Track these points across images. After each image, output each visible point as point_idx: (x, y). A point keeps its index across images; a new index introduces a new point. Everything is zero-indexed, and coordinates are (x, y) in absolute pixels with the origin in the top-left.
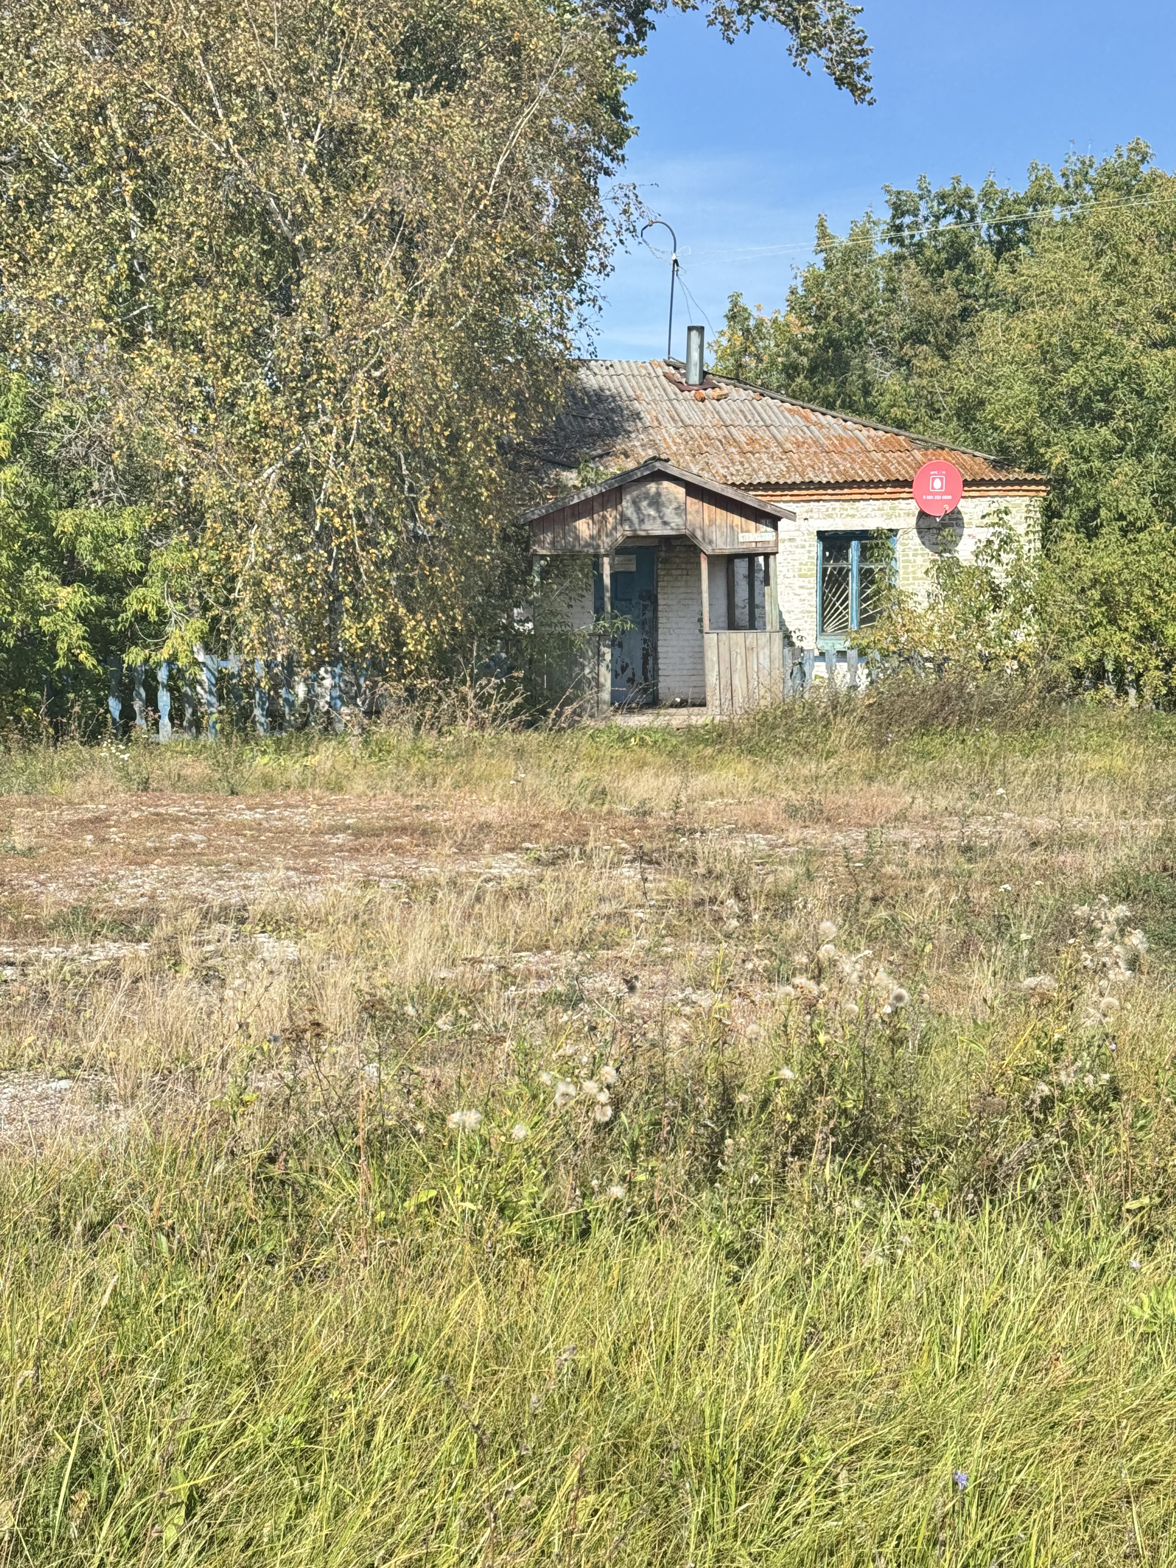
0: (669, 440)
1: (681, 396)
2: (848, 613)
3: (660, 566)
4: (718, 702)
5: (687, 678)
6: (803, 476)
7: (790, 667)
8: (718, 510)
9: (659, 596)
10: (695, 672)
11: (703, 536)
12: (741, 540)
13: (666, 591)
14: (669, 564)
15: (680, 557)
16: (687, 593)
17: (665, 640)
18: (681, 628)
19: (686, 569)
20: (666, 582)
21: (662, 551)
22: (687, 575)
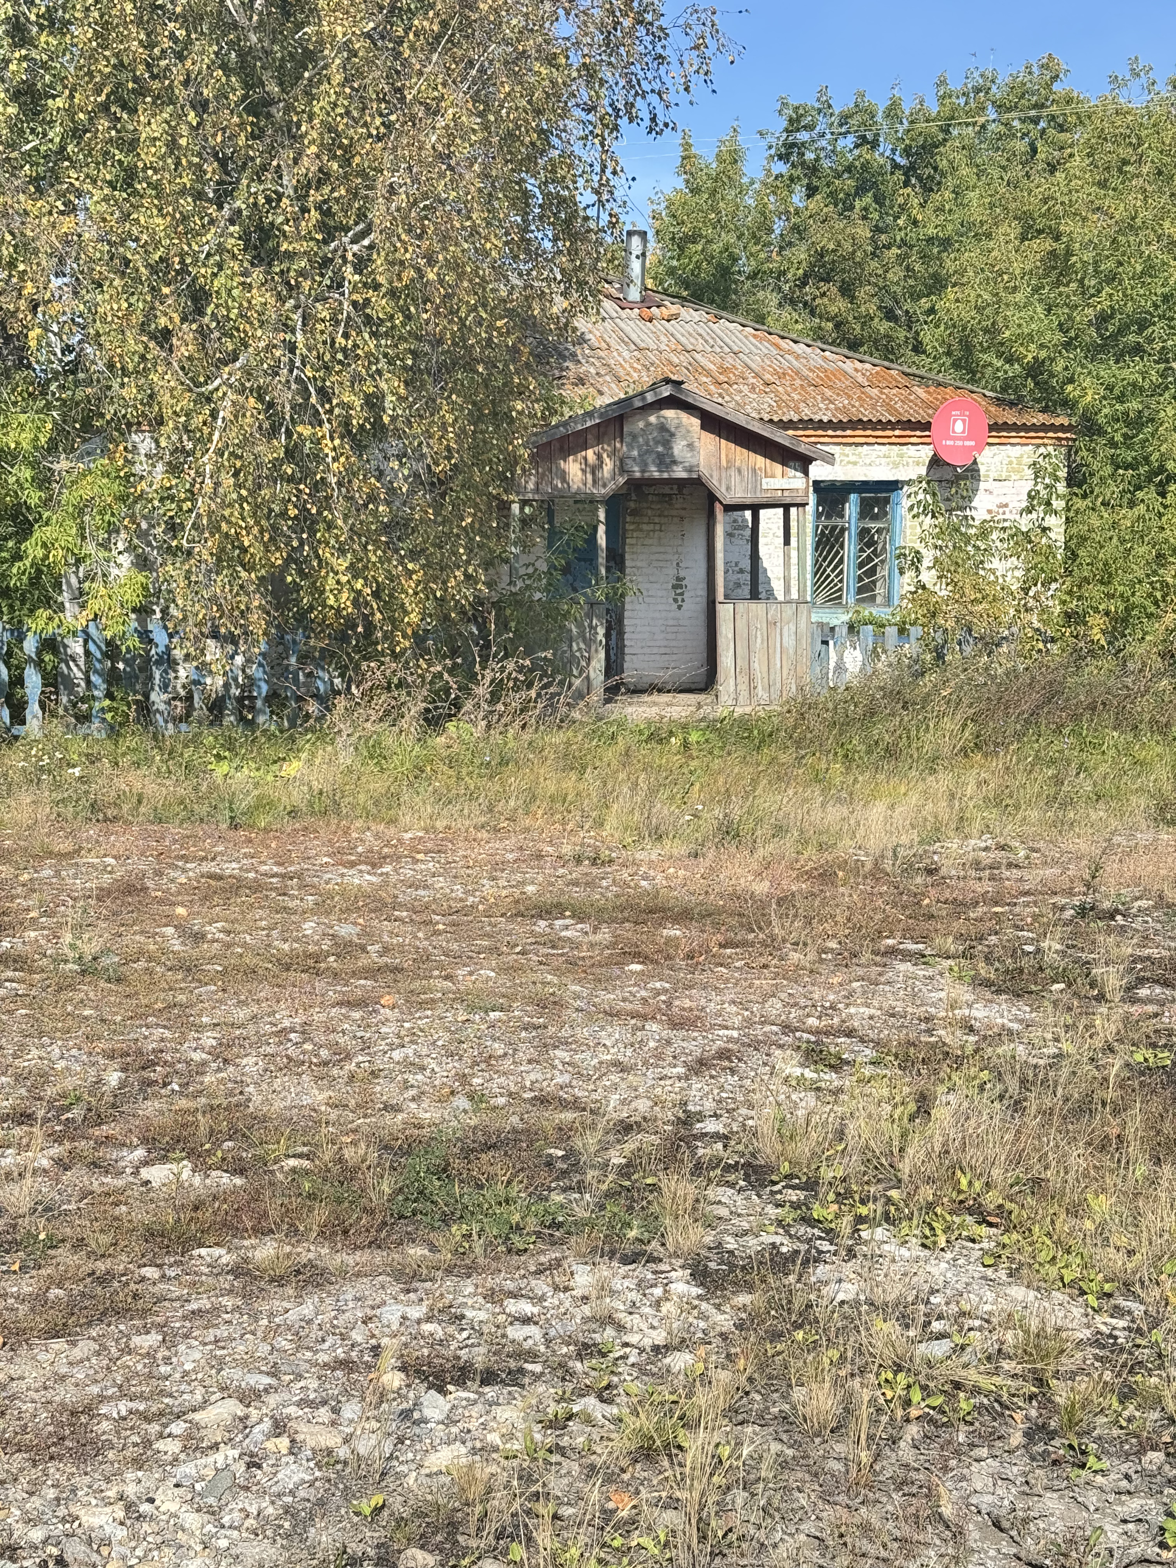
0: (627, 366)
1: (624, 314)
2: (841, 581)
3: (628, 519)
4: (732, 688)
5: (657, 657)
6: (799, 413)
7: (819, 646)
8: (738, 448)
9: (627, 556)
10: (668, 651)
11: (720, 480)
12: (764, 487)
13: (634, 550)
14: (639, 516)
15: (652, 509)
16: (660, 553)
17: (632, 610)
18: (651, 596)
19: (659, 523)
20: (635, 539)
21: (630, 500)
22: (661, 530)
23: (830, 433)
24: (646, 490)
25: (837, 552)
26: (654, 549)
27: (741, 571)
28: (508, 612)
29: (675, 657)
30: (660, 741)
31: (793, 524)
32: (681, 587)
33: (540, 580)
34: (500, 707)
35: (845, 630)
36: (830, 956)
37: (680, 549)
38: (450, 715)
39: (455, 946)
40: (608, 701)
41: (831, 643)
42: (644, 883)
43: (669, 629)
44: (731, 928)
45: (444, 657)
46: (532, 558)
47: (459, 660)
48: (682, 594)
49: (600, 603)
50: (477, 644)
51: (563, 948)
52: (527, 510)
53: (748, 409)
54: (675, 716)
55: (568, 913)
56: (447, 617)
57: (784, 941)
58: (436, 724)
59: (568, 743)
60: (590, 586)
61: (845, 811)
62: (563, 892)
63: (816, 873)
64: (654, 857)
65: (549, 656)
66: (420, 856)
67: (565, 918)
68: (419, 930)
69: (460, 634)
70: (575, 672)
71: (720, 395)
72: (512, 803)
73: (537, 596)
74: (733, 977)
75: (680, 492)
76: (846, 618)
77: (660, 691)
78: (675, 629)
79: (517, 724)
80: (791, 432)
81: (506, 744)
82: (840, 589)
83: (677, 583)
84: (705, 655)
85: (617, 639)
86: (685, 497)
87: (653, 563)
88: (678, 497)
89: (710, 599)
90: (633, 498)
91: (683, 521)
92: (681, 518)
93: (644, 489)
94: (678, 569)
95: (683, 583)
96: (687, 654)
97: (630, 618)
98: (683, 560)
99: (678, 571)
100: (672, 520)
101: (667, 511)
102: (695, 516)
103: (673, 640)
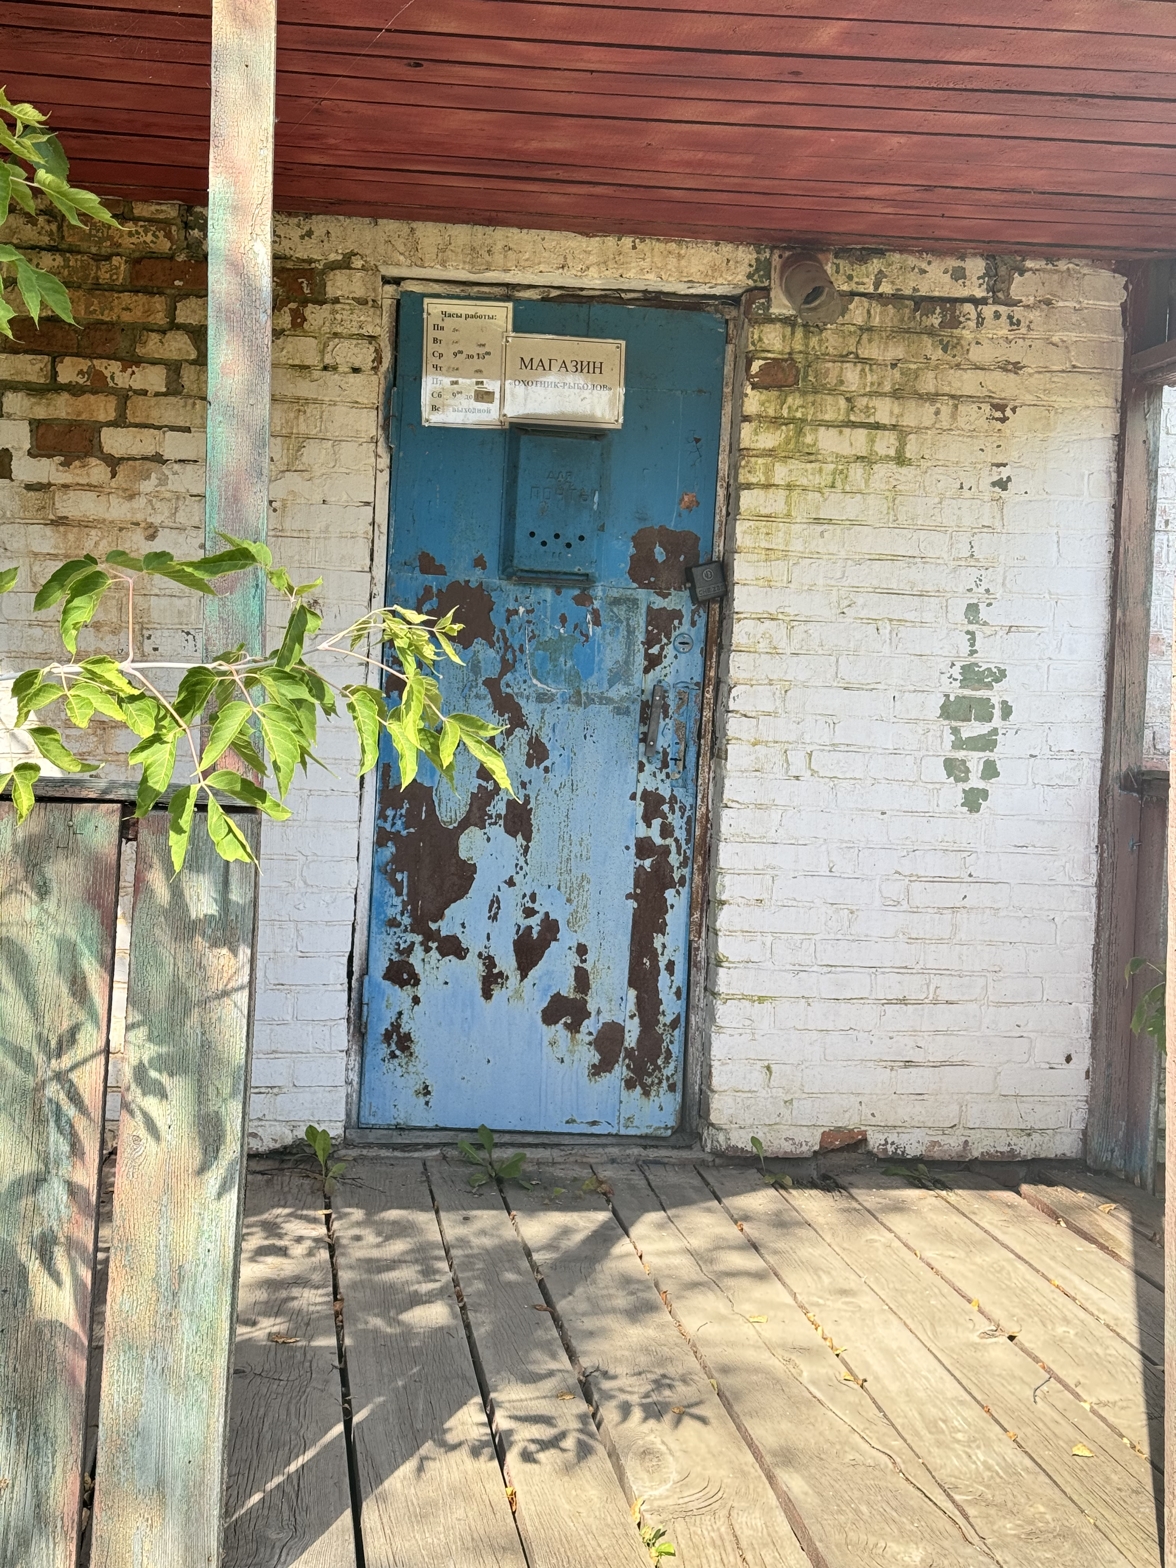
3: (753, 401)
5: (867, 1016)
9: (741, 570)
10: (912, 987)
13: (777, 542)
14: (804, 393)
15: (864, 361)
16: (894, 558)
17: (759, 806)
18: (850, 748)
19: (894, 427)
20: (782, 493)
21: (770, 320)
22: (900, 459)
24: (838, 275)
26: (870, 541)
29: (945, 1018)
32: (984, 711)
37: (984, 546)
43: (921, 895)
48: (987, 743)
75: (998, 291)
78: (950, 895)
83: (967, 692)
84: (1084, 1011)
85: (689, 924)
86: (1018, 312)
87: (860, 601)
88: (988, 311)
89: (1114, 769)
90: (775, 311)
91: (1004, 420)
92: (1001, 408)
93: (829, 268)
94: (972, 634)
95: (995, 695)
96: (998, 1004)
97: (747, 839)
98: (998, 591)
99: (972, 641)
100: (954, 416)
101: (931, 375)
102: (1061, 401)
103: (940, 941)
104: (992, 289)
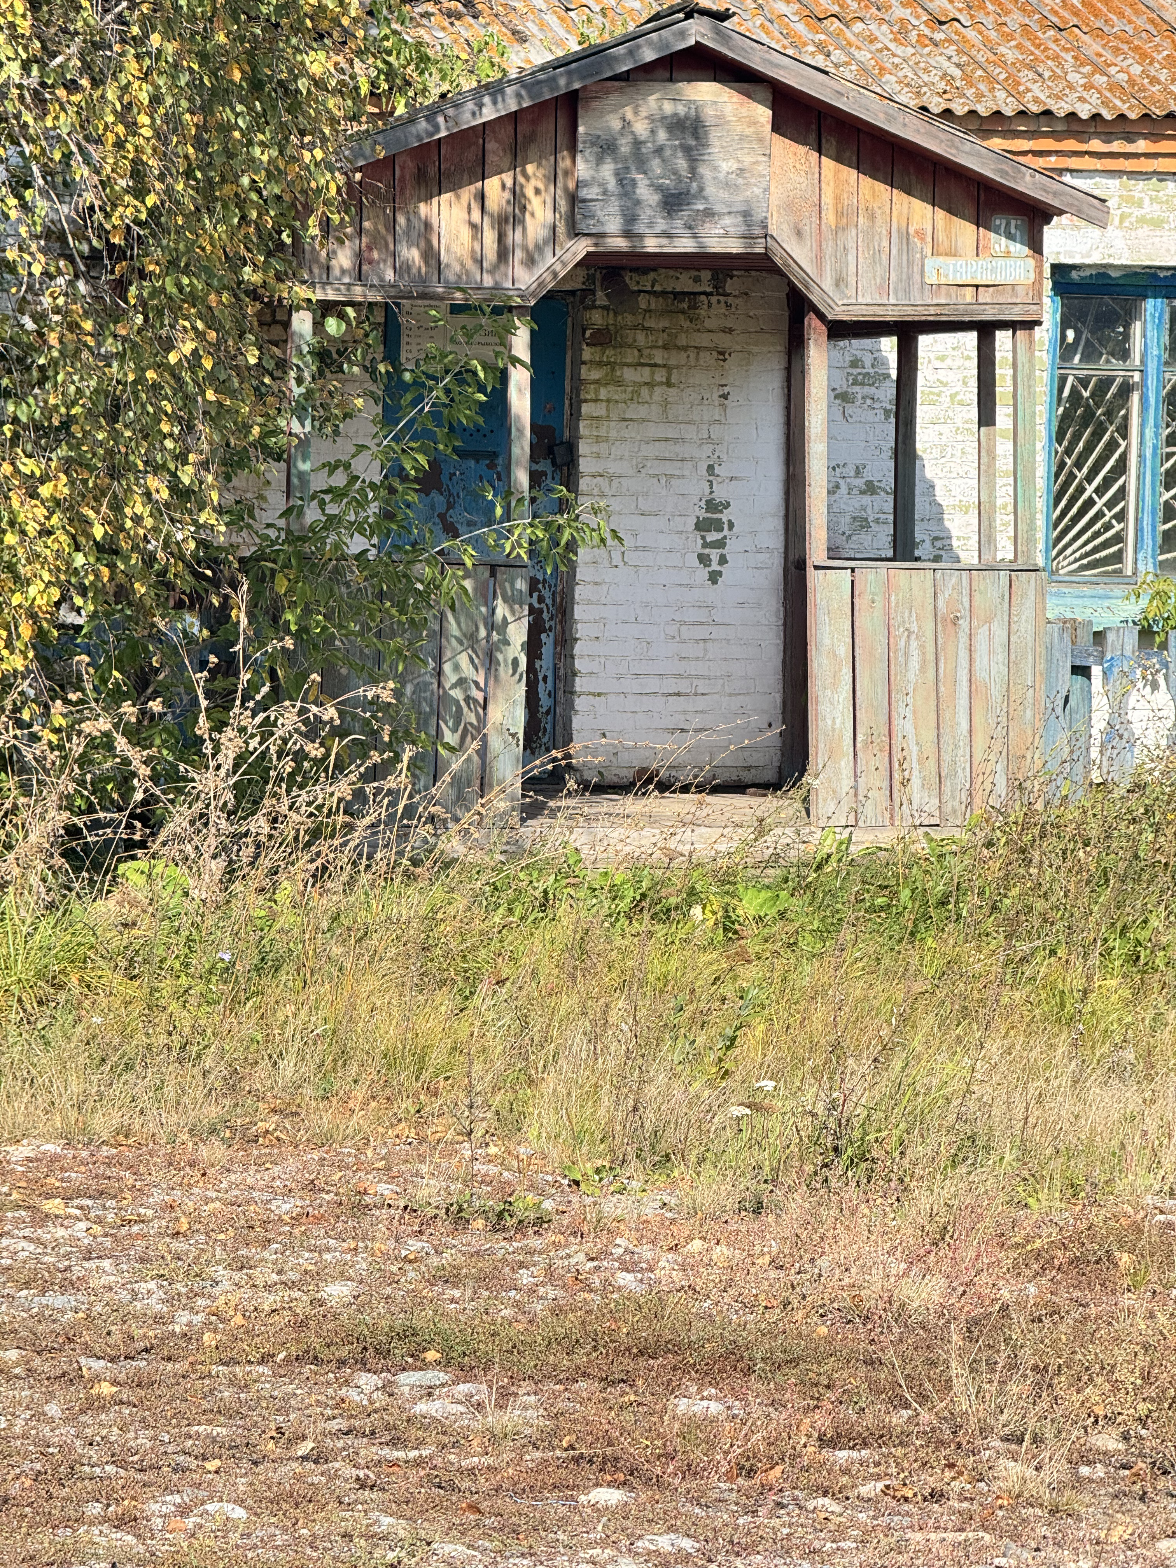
2: (1121, 517)
3: (587, 353)
4: (846, 783)
5: (658, 703)
6: (1017, 95)
7: (1066, 680)
8: (866, 181)
9: (583, 448)
10: (683, 686)
11: (819, 260)
12: (931, 278)
13: (602, 432)
14: (615, 347)
15: (647, 329)
16: (667, 440)
17: (596, 583)
18: (644, 549)
19: (664, 366)
20: (604, 404)
21: (595, 307)
22: (669, 384)
23: (1096, 145)
24: (632, 281)
25: (1112, 446)
26: (653, 430)
27: (871, 489)
28: (281, 586)
29: (701, 703)
30: (665, 915)
31: (1003, 373)
32: (718, 526)
33: (361, 504)
34: (259, 824)
35: (1131, 639)
36: (1100, 1471)
37: (716, 431)
38: (130, 845)
39: (143, 1441)
40: (531, 811)
41: (1096, 671)
42: (625, 1279)
43: (687, 633)
44: (848, 1397)
45: (117, 696)
46: (343, 450)
47: (156, 706)
48: (720, 544)
49: (512, 565)
50: (203, 665)
51: (420, 1444)
52: (332, 325)
53: (890, 84)
54: (703, 852)
55: (431, 1355)
56: (122, 593)
57: (984, 1431)
58: (96, 867)
59: (431, 920)
60: (490, 521)
61: (1133, 1099)
62: (420, 1301)
63: (1061, 1256)
64: (650, 1211)
65: (386, 696)
66: (53, 1206)
67: (424, 1366)
68: (51, 1396)
69: (158, 637)
70: (450, 737)
71: (821, 47)
72: (288, 1069)
73: (356, 544)
74: (854, 1523)
75: (719, 288)
76: (1132, 609)
77: (664, 787)
78: (701, 632)
79: (303, 865)
80: (997, 143)
81: (272, 917)
82: (1119, 538)
83: (709, 515)
84: (778, 698)
85: (554, 654)
86: (730, 300)
87: (649, 464)
88: (714, 299)
89: (791, 558)
90: (598, 303)
91: (725, 360)
92: (721, 353)
93: (627, 279)
94: (710, 481)
95: (724, 517)
96: (731, 695)
97: (589, 602)
98: (724, 457)
99: (711, 486)
100: (697, 359)
101: (684, 336)
102: (755, 349)
103: (697, 659)
104: (715, 287)
